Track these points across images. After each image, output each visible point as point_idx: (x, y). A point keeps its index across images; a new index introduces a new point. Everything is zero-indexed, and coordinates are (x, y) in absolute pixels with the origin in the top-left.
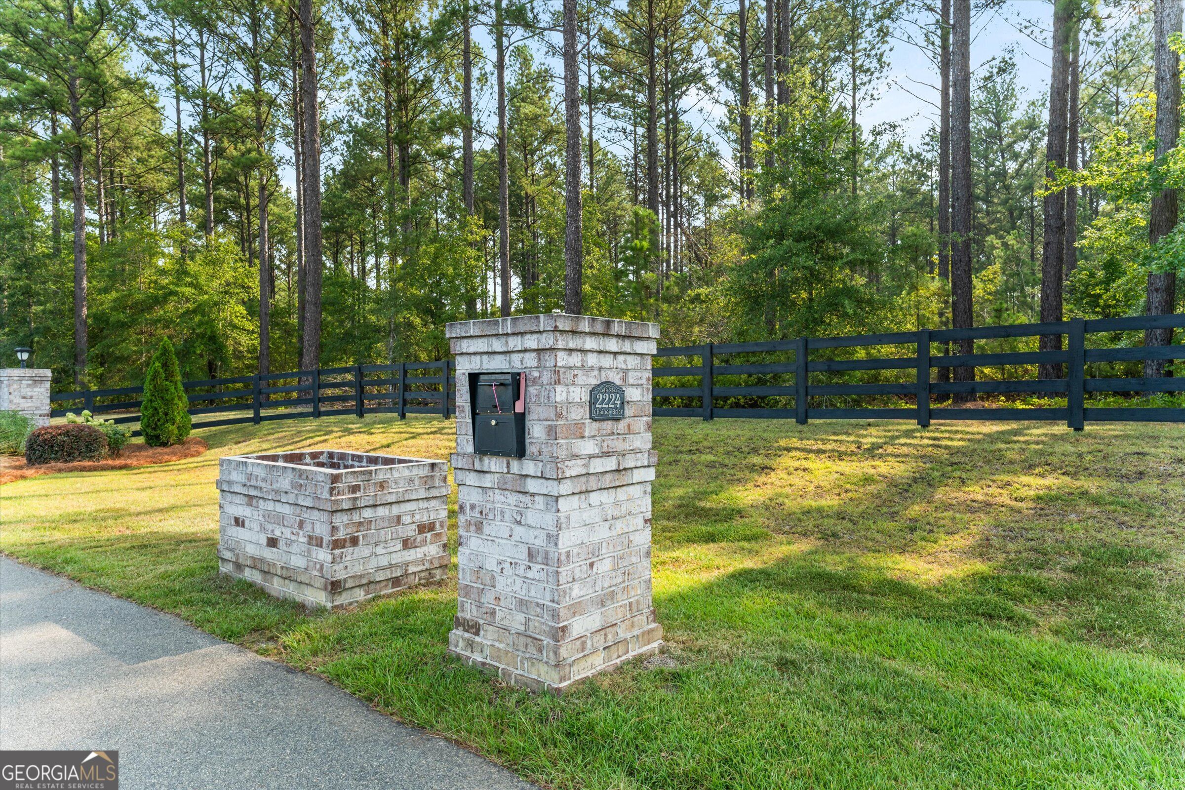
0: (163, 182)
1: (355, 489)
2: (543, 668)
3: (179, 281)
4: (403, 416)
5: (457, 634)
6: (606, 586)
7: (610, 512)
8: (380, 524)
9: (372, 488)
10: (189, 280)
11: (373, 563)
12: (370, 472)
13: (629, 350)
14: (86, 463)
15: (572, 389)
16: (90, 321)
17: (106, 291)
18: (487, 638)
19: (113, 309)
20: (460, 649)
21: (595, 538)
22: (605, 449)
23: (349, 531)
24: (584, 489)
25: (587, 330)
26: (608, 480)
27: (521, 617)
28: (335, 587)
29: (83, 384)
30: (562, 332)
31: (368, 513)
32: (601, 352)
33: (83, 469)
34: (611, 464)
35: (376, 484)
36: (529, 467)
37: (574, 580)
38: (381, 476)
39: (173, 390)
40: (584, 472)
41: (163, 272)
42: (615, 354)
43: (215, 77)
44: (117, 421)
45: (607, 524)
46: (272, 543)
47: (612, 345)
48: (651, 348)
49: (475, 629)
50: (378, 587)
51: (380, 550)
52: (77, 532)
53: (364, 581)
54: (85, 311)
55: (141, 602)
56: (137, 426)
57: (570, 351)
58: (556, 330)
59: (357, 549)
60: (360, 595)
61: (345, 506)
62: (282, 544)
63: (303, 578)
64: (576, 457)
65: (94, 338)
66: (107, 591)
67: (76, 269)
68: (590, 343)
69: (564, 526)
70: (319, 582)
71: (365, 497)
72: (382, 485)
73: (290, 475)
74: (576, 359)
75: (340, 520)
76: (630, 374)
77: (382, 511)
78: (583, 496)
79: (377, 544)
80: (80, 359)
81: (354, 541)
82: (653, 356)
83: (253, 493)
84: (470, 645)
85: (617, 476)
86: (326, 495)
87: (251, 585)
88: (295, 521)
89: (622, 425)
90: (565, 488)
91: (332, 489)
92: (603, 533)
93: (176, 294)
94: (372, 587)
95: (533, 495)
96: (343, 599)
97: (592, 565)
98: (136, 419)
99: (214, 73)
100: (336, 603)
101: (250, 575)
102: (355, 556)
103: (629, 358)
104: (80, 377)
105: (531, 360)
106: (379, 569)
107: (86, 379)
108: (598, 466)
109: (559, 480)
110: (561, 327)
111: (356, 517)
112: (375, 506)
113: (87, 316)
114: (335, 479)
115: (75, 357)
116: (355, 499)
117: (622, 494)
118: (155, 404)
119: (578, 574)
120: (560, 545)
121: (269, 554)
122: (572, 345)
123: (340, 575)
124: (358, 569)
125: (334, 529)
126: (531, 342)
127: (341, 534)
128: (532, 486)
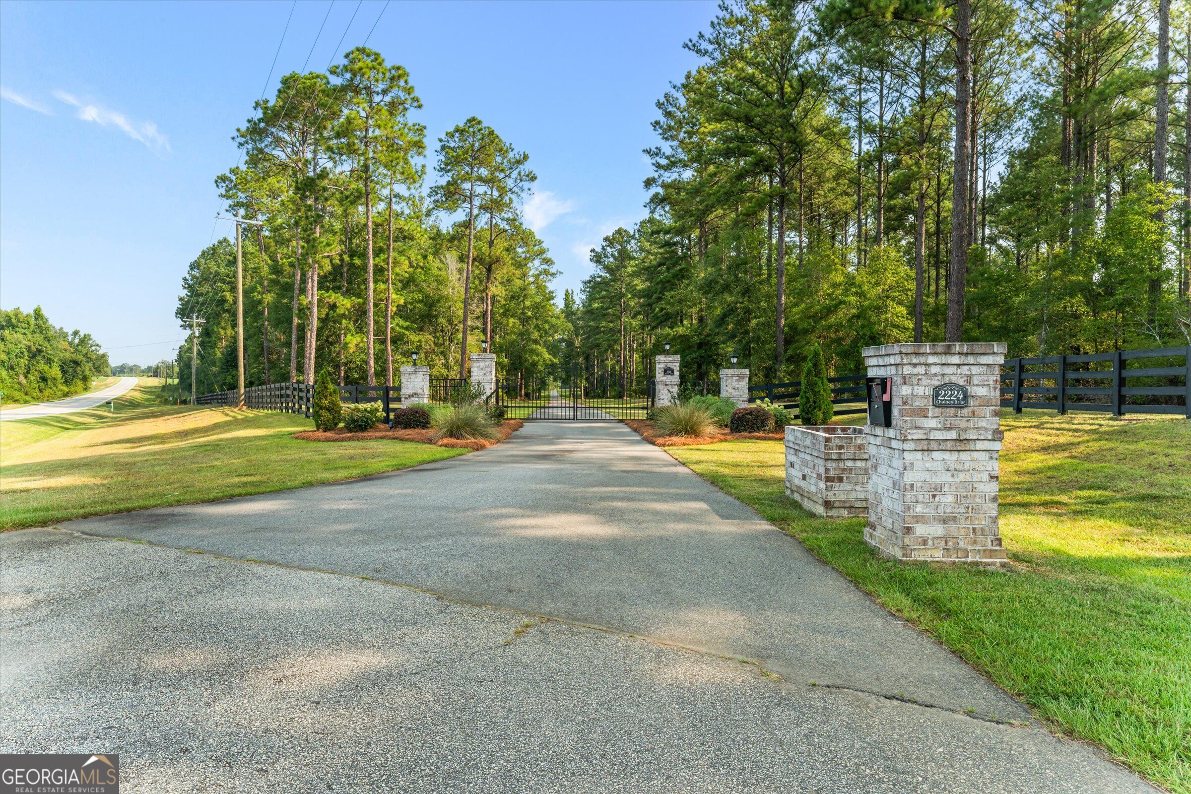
0: (846, 204)
1: (841, 447)
2: (896, 549)
3: (846, 292)
4: (1019, 410)
5: (867, 530)
6: (948, 511)
7: (952, 465)
8: (859, 472)
9: (853, 449)
10: (854, 290)
11: (853, 496)
12: (851, 438)
13: (972, 362)
14: (761, 434)
15: (916, 387)
16: (786, 329)
17: (796, 305)
18: (879, 532)
19: (801, 319)
20: (867, 538)
21: (938, 480)
22: (948, 425)
23: (837, 472)
24: (925, 448)
25: (928, 351)
26: (949, 445)
27: (890, 521)
28: (828, 504)
29: (780, 378)
30: (906, 354)
31: (850, 464)
32: (943, 364)
33: (759, 438)
34: (953, 435)
35: (855, 446)
36: (891, 433)
37: (917, 502)
38: (859, 441)
39: (820, 384)
40: (924, 437)
41: (835, 285)
42: (959, 365)
43: (890, 103)
44: (786, 407)
45: (950, 474)
46: (804, 477)
47: (956, 359)
48: (1001, 360)
49: (873, 527)
50: (857, 511)
51: (858, 488)
52: (737, 472)
53: (847, 505)
54: (783, 322)
55: (742, 502)
56: (797, 411)
57: (915, 365)
58: (901, 353)
59: (842, 485)
60: (845, 513)
61: (834, 457)
62: (807, 478)
63: (814, 499)
64: (917, 428)
65: (788, 342)
66: (731, 494)
67: (778, 291)
68: (931, 359)
69: (908, 468)
70: (820, 501)
71: (848, 452)
72: (860, 447)
73: (810, 437)
74: (921, 370)
75: (831, 465)
76: (975, 377)
77: (859, 464)
78: (926, 453)
79: (856, 484)
80: (779, 359)
81: (840, 480)
82: (1000, 365)
83: (797, 447)
84: (871, 535)
85: (958, 444)
86: (823, 450)
87: (796, 502)
88: (811, 464)
89: (965, 411)
90: (907, 446)
91: (826, 446)
92: (946, 478)
93: (844, 302)
94: (853, 510)
95: (894, 449)
96: (833, 513)
97: (934, 496)
98: (796, 406)
99: (890, 100)
100: (829, 514)
101: (797, 497)
102: (841, 488)
103: (973, 367)
104: (778, 373)
105: (891, 371)
106: (857, 499)
107: (782, 375)
108: (939, 435)
109: (904, 441)
110: (904, 351)
111: (841, 465)
112: (855, 460)
113: (784, 326)
114: (827, 440)
115: (776, 358)
116: (840, 453)
117: (964, 456)
118: (808, 395)
119: (920, 498)
120: (905, 479)
121: (803, 484)
122: (915, 361)
123: (832, 499)
124: (843, 497)
125: (827, 470)
126: (892, 360)
127: (831, 473)
128: (894, 444)
